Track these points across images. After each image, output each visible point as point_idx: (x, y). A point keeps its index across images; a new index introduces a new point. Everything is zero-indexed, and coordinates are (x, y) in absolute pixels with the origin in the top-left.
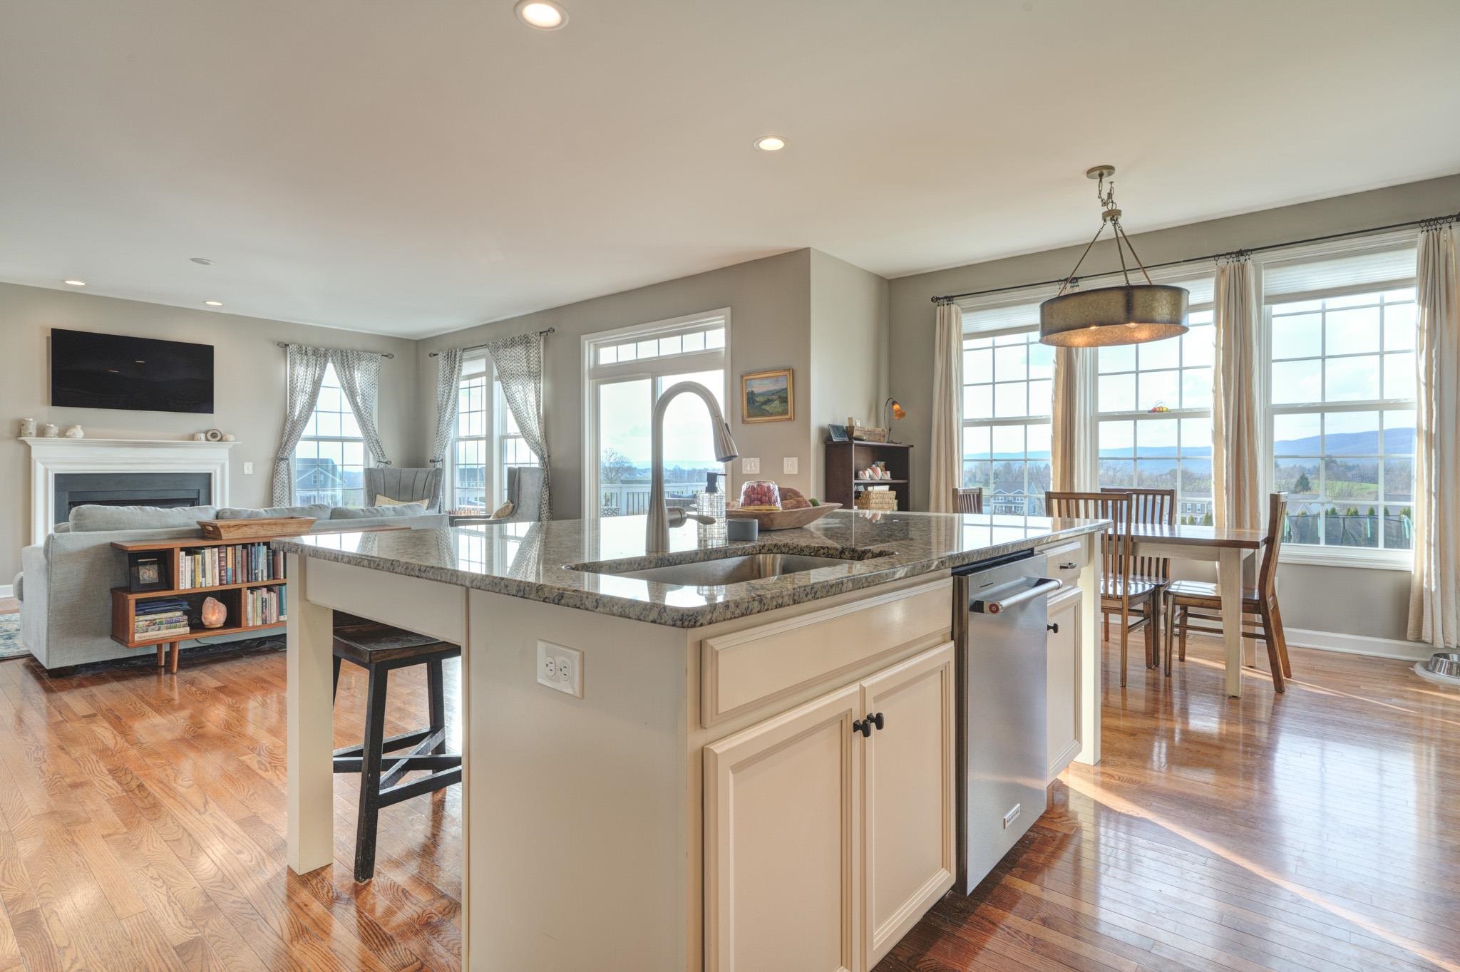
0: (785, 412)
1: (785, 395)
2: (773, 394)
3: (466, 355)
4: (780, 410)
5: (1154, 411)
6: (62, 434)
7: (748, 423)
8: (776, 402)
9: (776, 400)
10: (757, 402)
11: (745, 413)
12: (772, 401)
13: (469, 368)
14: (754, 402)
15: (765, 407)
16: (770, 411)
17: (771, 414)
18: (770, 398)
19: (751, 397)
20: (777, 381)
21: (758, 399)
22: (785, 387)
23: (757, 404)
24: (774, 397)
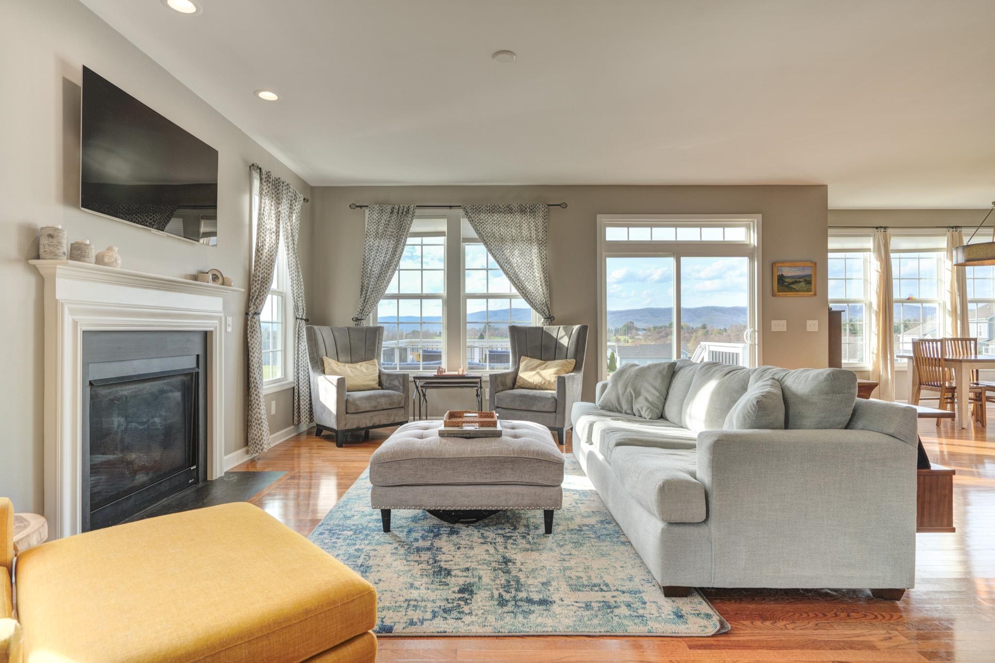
0: (809, 290)
1: (809, 279)
2: (800, 278)
3: (418, 212)
4: (805, 289)
5: (909, 299)
6: (99, 260)
7: (779, 296)
8: (802, 283)
9: (802, 282)
10: (785, 282)
11: (776, 288)
12: (799, 282)
13: (417, 226)
14: (784, 281)
15: (792, 286)
16: (797, 289)
17: (798, 291)
18: (797, 280)
19: (781, 278)
20: (804, 269)
21: (786, 280)
22: (810, 273)
23: (786, 284)
24: (801, 280)
